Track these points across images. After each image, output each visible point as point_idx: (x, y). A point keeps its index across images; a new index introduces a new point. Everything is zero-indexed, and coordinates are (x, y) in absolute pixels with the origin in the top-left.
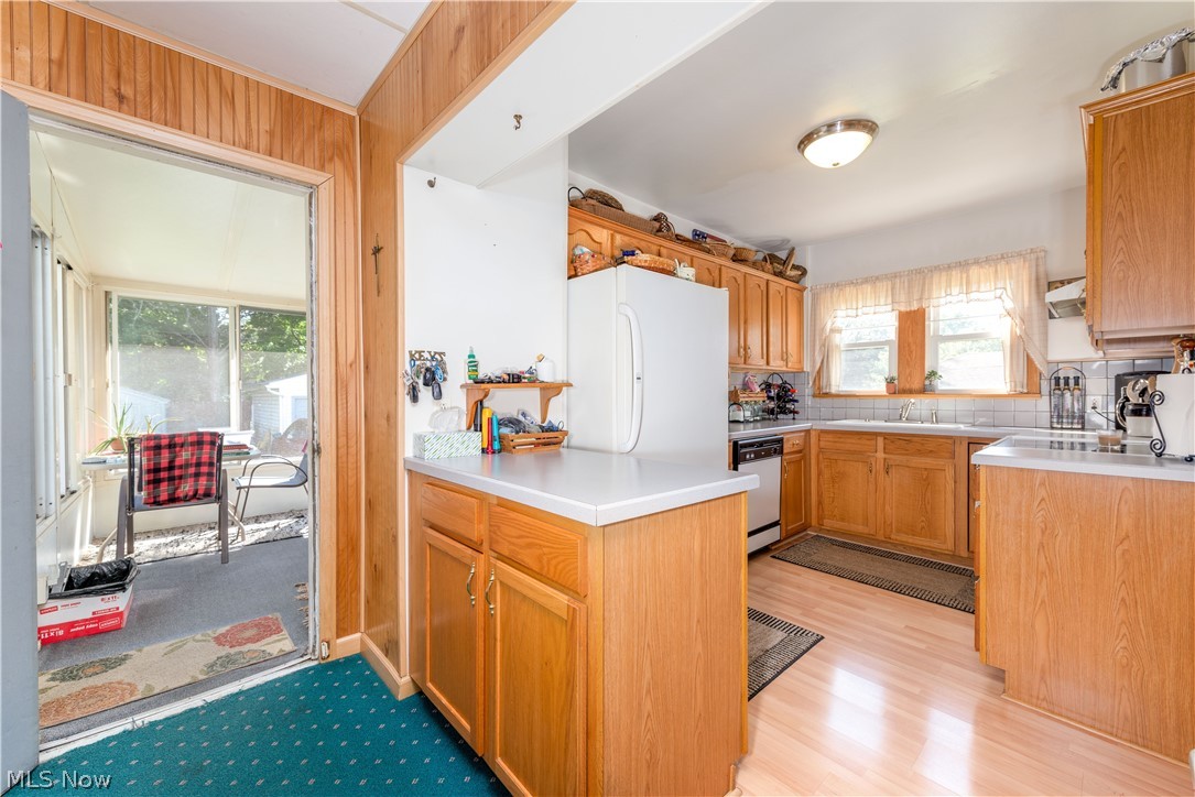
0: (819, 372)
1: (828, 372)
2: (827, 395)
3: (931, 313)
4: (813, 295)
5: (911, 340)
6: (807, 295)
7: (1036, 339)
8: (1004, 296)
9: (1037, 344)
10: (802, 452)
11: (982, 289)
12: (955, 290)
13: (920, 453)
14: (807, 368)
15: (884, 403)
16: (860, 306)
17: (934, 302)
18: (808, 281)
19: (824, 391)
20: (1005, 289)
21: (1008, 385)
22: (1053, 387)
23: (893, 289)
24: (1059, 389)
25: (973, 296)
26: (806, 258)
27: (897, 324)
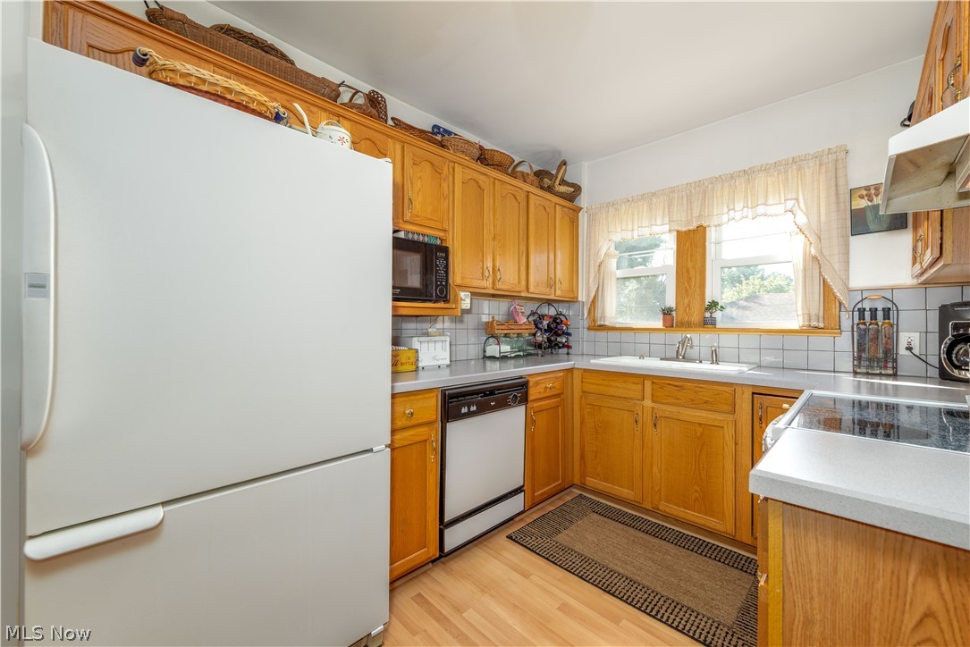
0: (594, 301)
1: (603, 302)
2: (602, 328)
3: (711, 235)
4: (589, 216)
5: (690, 264)
6: (583, 218)
7: (836, 262)
8: (796, 209)
9: (837, 266)
10: (560, 397)
11: (771, 201)
12: (739, 206)
13: (693, 404)
14: (582, 297)
15: (658, 338)
16: (636, 227)
17: (715, 221)
18: (584, 201)
19: (599, 323)
20: (797, 200)
21: (801, 318)
22: (856, 321)
23: (669, 206)
24: (864, 324)
25: (761, 209)
26: (582, 174)
27: (675, 246)
